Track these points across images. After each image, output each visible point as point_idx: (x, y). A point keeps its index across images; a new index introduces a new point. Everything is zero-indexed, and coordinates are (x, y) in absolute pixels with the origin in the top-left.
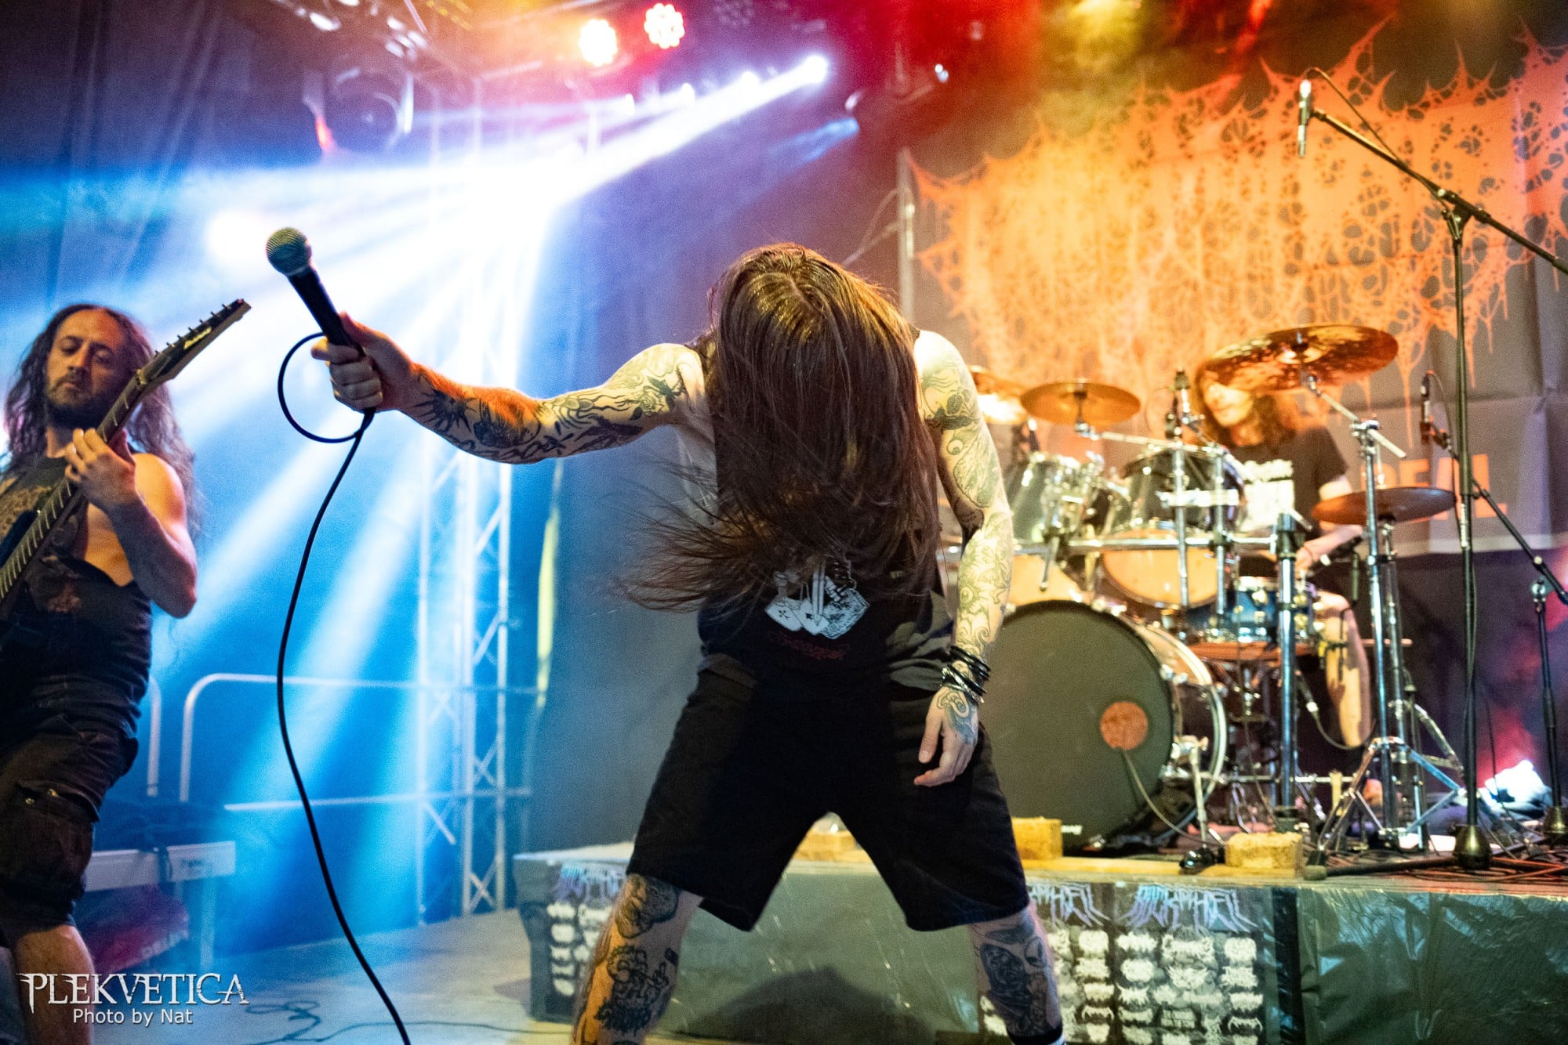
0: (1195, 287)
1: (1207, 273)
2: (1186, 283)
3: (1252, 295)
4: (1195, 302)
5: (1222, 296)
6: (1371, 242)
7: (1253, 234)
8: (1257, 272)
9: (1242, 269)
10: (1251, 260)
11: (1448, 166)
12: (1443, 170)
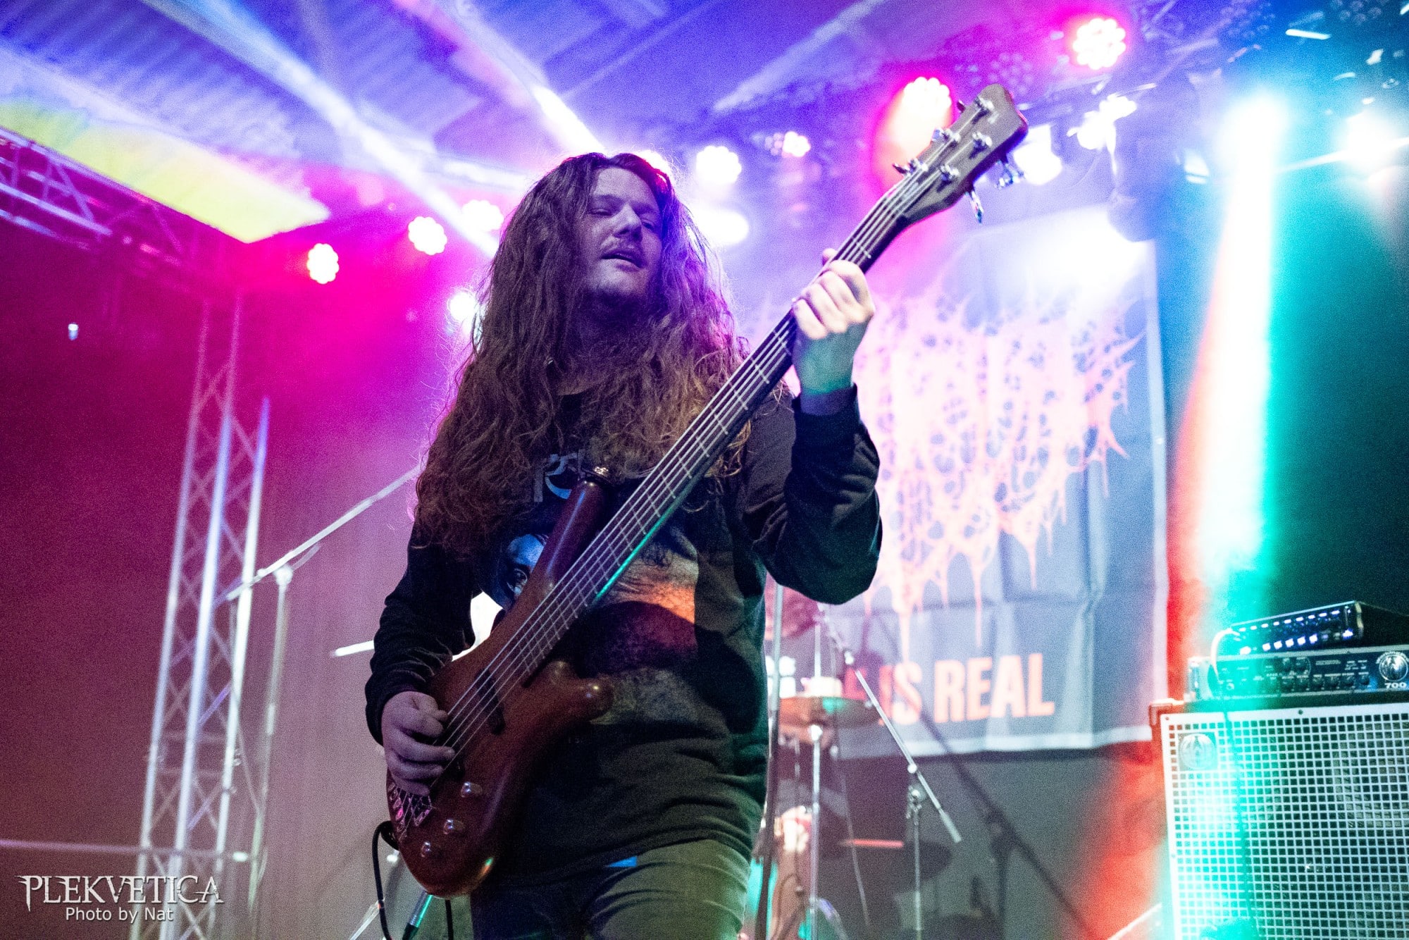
6: (952, 449)
11: (1018, 379)
12: (1013, 382)
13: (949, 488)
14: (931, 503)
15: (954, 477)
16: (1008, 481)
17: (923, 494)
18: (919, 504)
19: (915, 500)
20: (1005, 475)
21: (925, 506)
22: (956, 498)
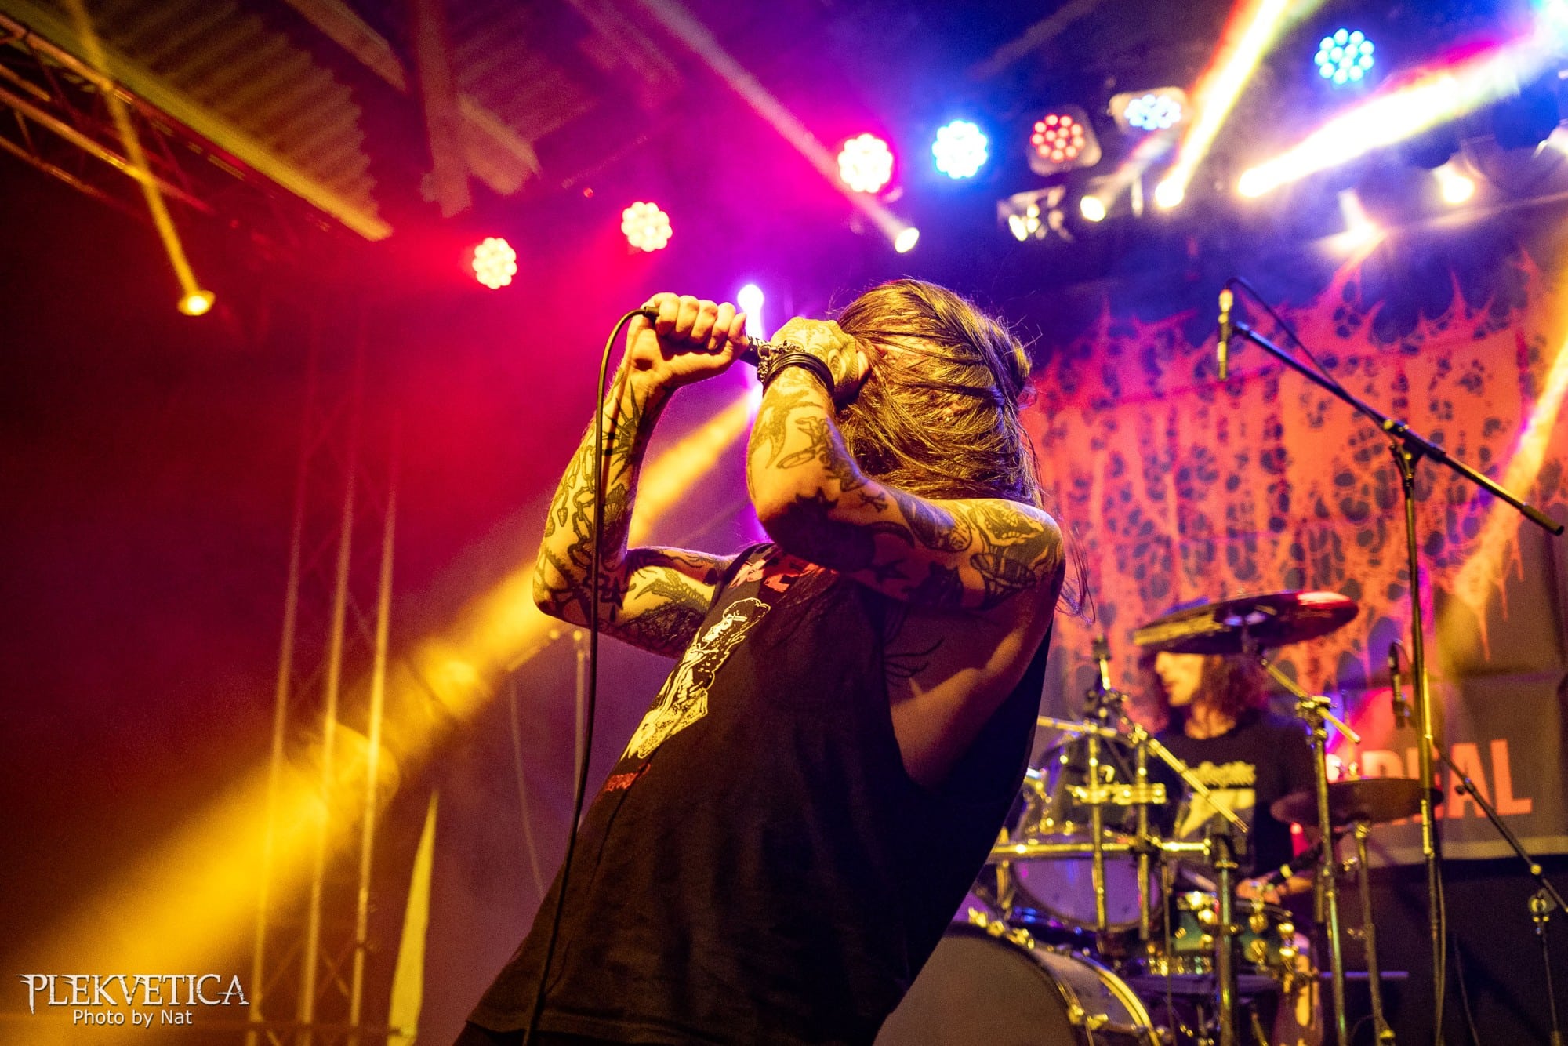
0: (1168, 544)
2: (1158, 540)
3: (1232, 554)
4: (1168, 562)
6: (1366, 491)
8: (1239, 526)
9: (1220, 524)
10: (1231, 512)
11: (1448, 405)
12: (1442, 409)
13: (1363, 540)
14: (1341, 558)
15: (1371, 525)
16: (1443, 529)
17: (1329, 547)
18: (1326, 558)
19: (1319, 555)
20: (1439, 522)
21: (1333, 561)
22: (1375, 550)
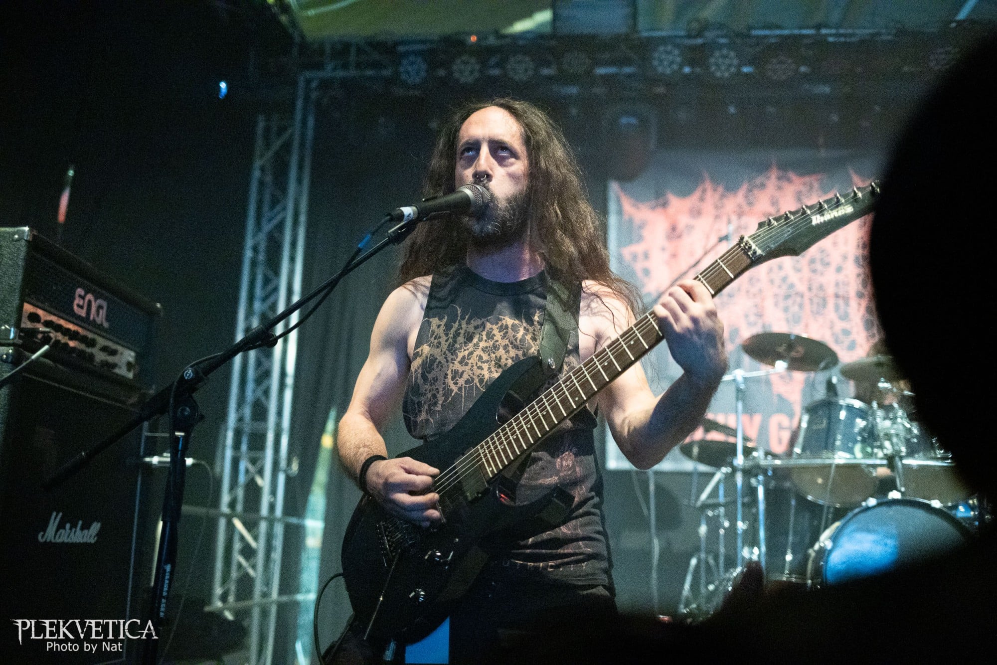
0: (802, 296)
1: (810, 289)
2: (797, 293)
3: (837, 308)
4: (801, 306)
5: (818, 304)
7: (839, 270)
8: (841, 293)
9: (831, 290)
10: (837, 284)
